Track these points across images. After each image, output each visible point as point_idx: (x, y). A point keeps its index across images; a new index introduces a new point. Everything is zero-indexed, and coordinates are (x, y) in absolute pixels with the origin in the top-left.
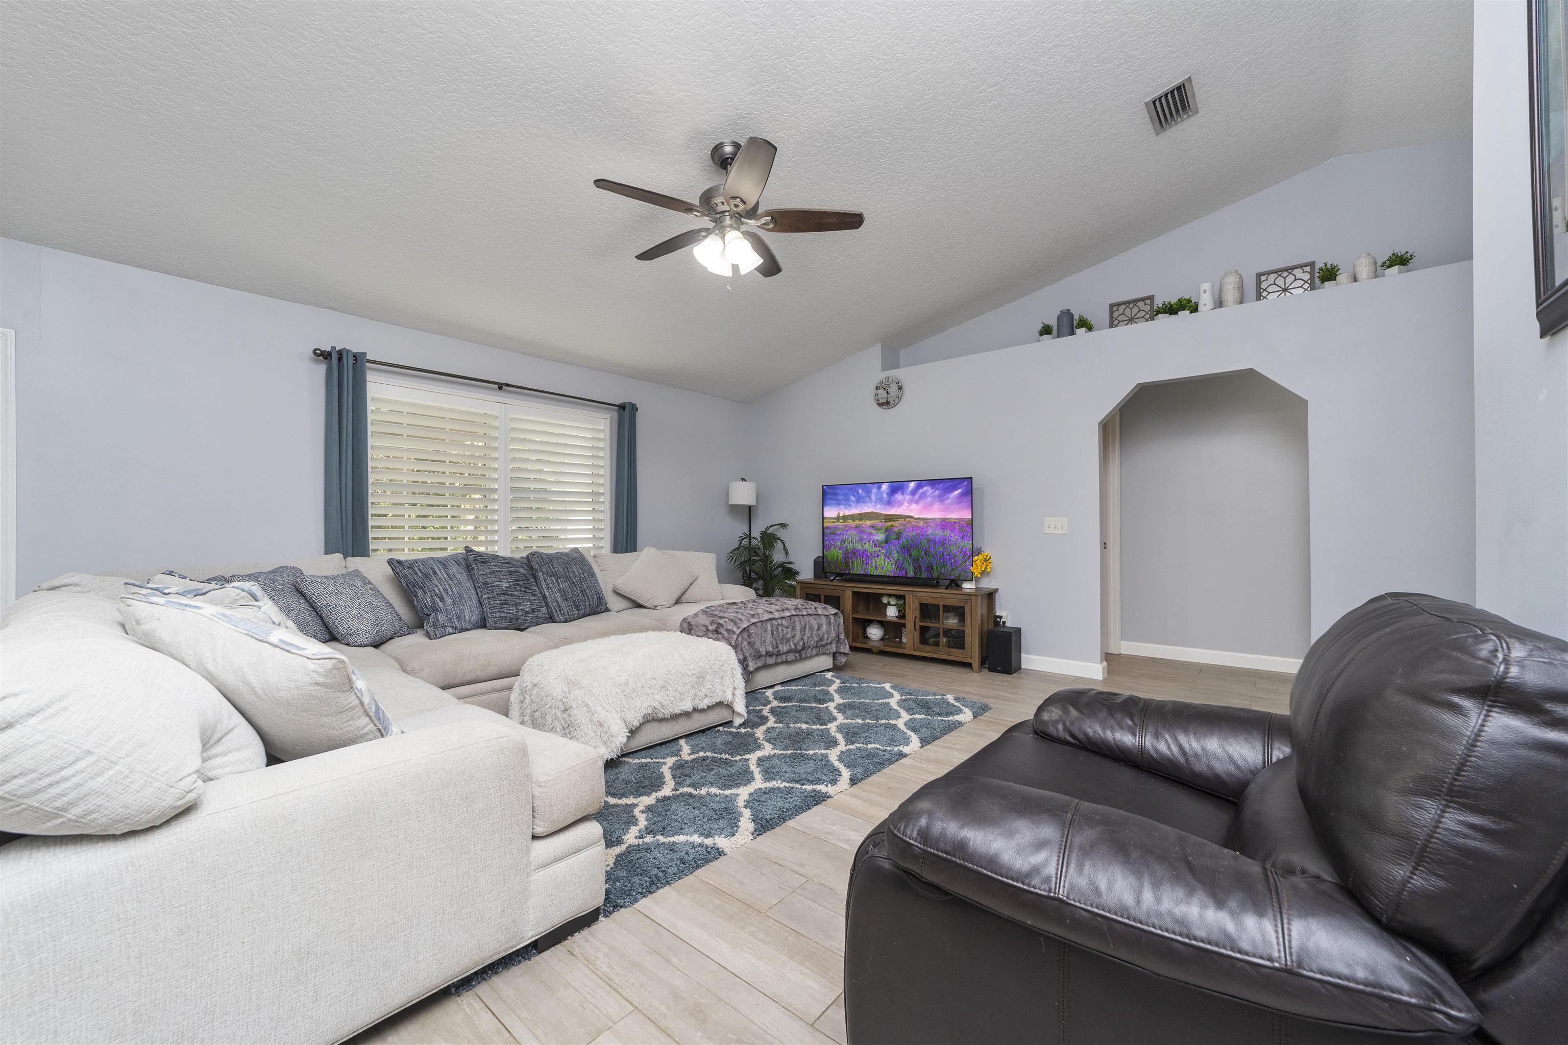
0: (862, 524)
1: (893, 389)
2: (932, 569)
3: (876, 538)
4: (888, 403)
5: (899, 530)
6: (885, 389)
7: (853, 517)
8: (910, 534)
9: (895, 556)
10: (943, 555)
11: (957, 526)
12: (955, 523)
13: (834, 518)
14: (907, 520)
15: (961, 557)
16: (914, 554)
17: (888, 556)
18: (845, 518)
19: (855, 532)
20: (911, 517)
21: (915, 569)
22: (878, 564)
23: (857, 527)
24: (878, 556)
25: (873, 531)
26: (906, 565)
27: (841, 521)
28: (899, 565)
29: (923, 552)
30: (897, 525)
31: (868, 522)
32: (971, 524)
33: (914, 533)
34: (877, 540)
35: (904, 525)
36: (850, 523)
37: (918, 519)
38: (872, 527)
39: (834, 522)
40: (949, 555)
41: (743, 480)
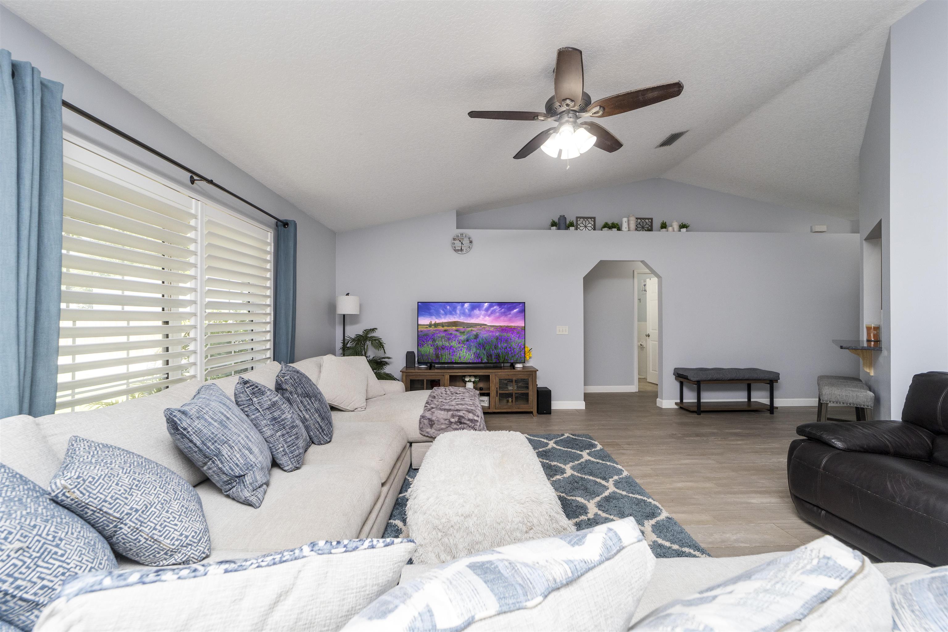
0: (449, 329)
1: (466, 242)
2: (499, 357)
3: (460, 338)
4: (461, 250)
5: (477, 333)
6: (460, 241)
7: (442, 325)
8: (485, 336)
9: (474, 350)
10: (506, 348)
11: (515, 331)
12: (514, 329)
13: (427, 325)
14: (482, 326)
15: (518, 349)
16: (487, 348)
17: (469, 349)
18: (436, 325)
19: (444, 335)
20: (485, 325)
21: (488, 357)
22: (461, 355)
23: (445, 331)
24: (461, 350)
25: (458, 334)
26: (482, 355)
27: (433, 327)
28: (477, 355)
29: (493, 347)
30: (476, 330)
31: (454, 328)
32: (524, 329)
33: (487, 335)
34: (461, 340)
35: (480, 330)
36: (440, 328)
37: (491, 326)
38: (457, 331)
39: (427, 328)
40: (510, 348)
41: (348, 294)
